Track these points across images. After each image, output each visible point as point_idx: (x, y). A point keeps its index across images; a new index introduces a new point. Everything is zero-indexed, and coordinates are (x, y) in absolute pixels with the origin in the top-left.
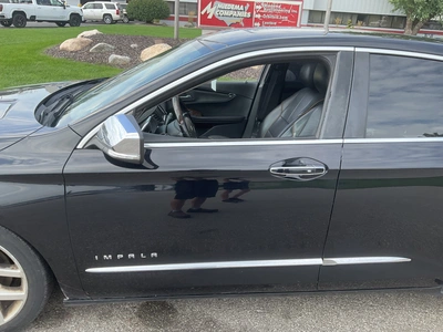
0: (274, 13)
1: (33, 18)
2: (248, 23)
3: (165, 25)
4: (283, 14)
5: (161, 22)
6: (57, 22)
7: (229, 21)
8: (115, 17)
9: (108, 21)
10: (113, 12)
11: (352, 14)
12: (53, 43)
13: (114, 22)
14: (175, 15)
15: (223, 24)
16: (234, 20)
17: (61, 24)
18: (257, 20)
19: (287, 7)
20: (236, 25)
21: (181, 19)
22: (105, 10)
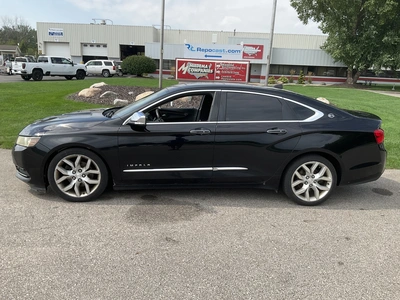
0: (229, 70)
1: (48, 74)
2: (211, 77)
3: (151, 78)
4: (236, 70)
5: (149, 75)
6: (65, 76)
7: (197, 76)
8: (112, 71)
9: (106, 74)
10: (110, 68)
11: (303, 67)
12: (72, 92)
13: (111, 76)
14: (160, 70)
15: (193, 77)
16: (202, 75)
17: (69, 77)
18: (217, 75)
19: (239, 65)
20: (202, 79)
21: (164, 73)
22: (104, 67)
